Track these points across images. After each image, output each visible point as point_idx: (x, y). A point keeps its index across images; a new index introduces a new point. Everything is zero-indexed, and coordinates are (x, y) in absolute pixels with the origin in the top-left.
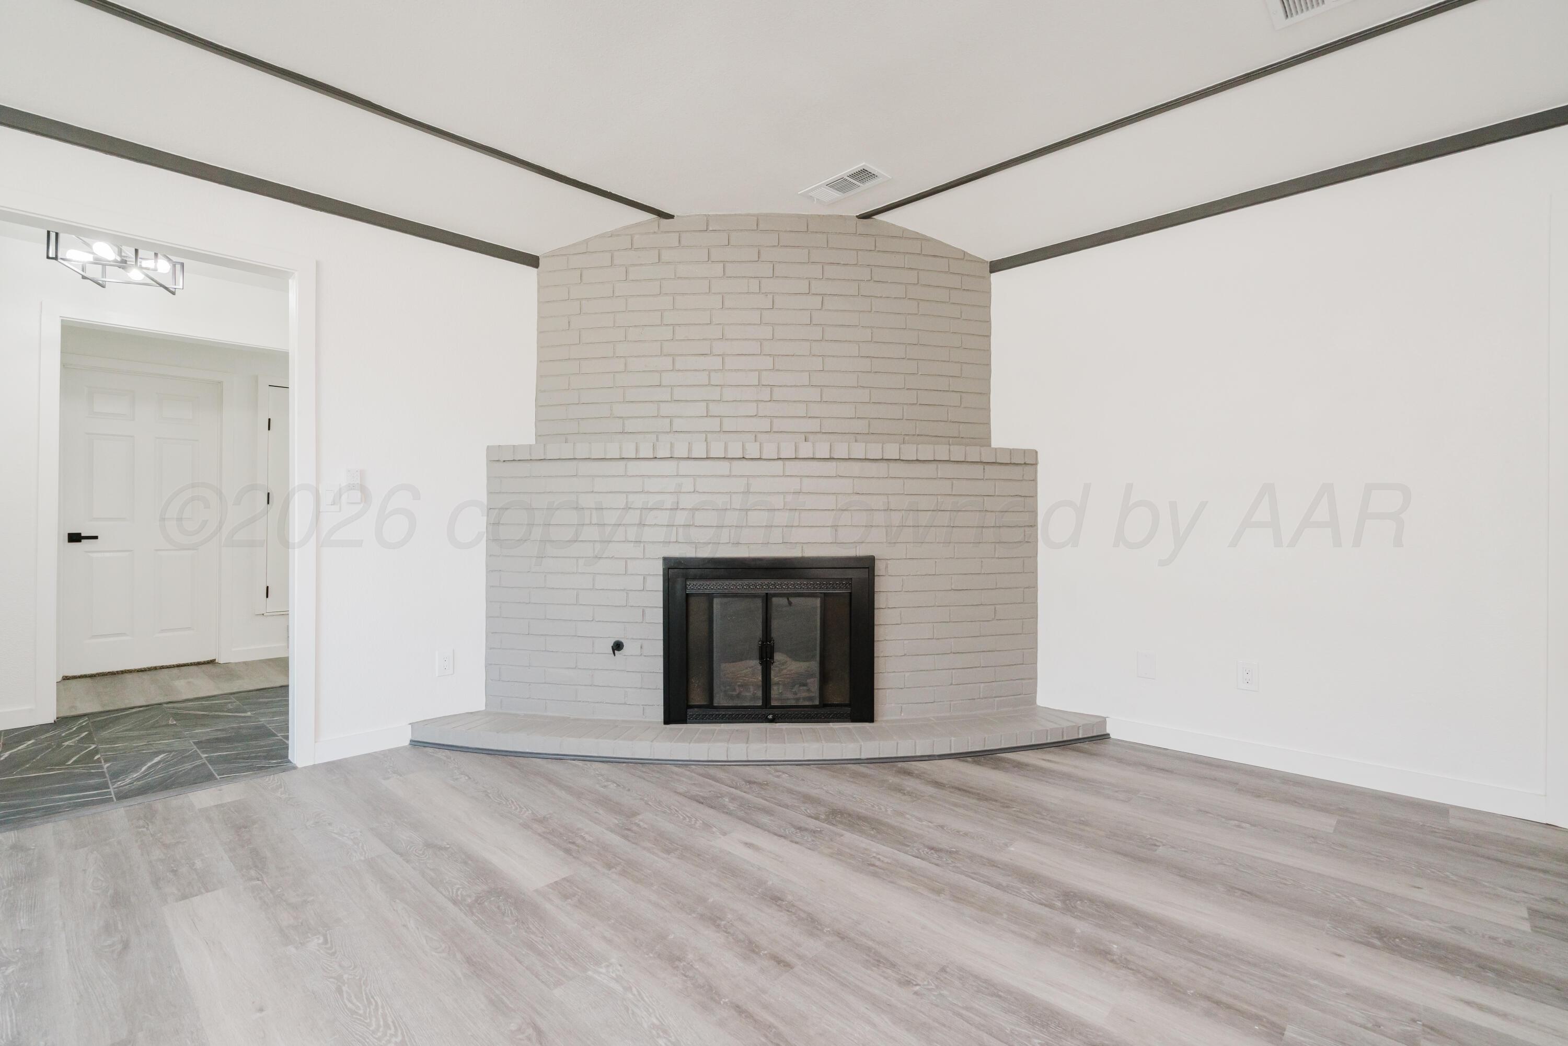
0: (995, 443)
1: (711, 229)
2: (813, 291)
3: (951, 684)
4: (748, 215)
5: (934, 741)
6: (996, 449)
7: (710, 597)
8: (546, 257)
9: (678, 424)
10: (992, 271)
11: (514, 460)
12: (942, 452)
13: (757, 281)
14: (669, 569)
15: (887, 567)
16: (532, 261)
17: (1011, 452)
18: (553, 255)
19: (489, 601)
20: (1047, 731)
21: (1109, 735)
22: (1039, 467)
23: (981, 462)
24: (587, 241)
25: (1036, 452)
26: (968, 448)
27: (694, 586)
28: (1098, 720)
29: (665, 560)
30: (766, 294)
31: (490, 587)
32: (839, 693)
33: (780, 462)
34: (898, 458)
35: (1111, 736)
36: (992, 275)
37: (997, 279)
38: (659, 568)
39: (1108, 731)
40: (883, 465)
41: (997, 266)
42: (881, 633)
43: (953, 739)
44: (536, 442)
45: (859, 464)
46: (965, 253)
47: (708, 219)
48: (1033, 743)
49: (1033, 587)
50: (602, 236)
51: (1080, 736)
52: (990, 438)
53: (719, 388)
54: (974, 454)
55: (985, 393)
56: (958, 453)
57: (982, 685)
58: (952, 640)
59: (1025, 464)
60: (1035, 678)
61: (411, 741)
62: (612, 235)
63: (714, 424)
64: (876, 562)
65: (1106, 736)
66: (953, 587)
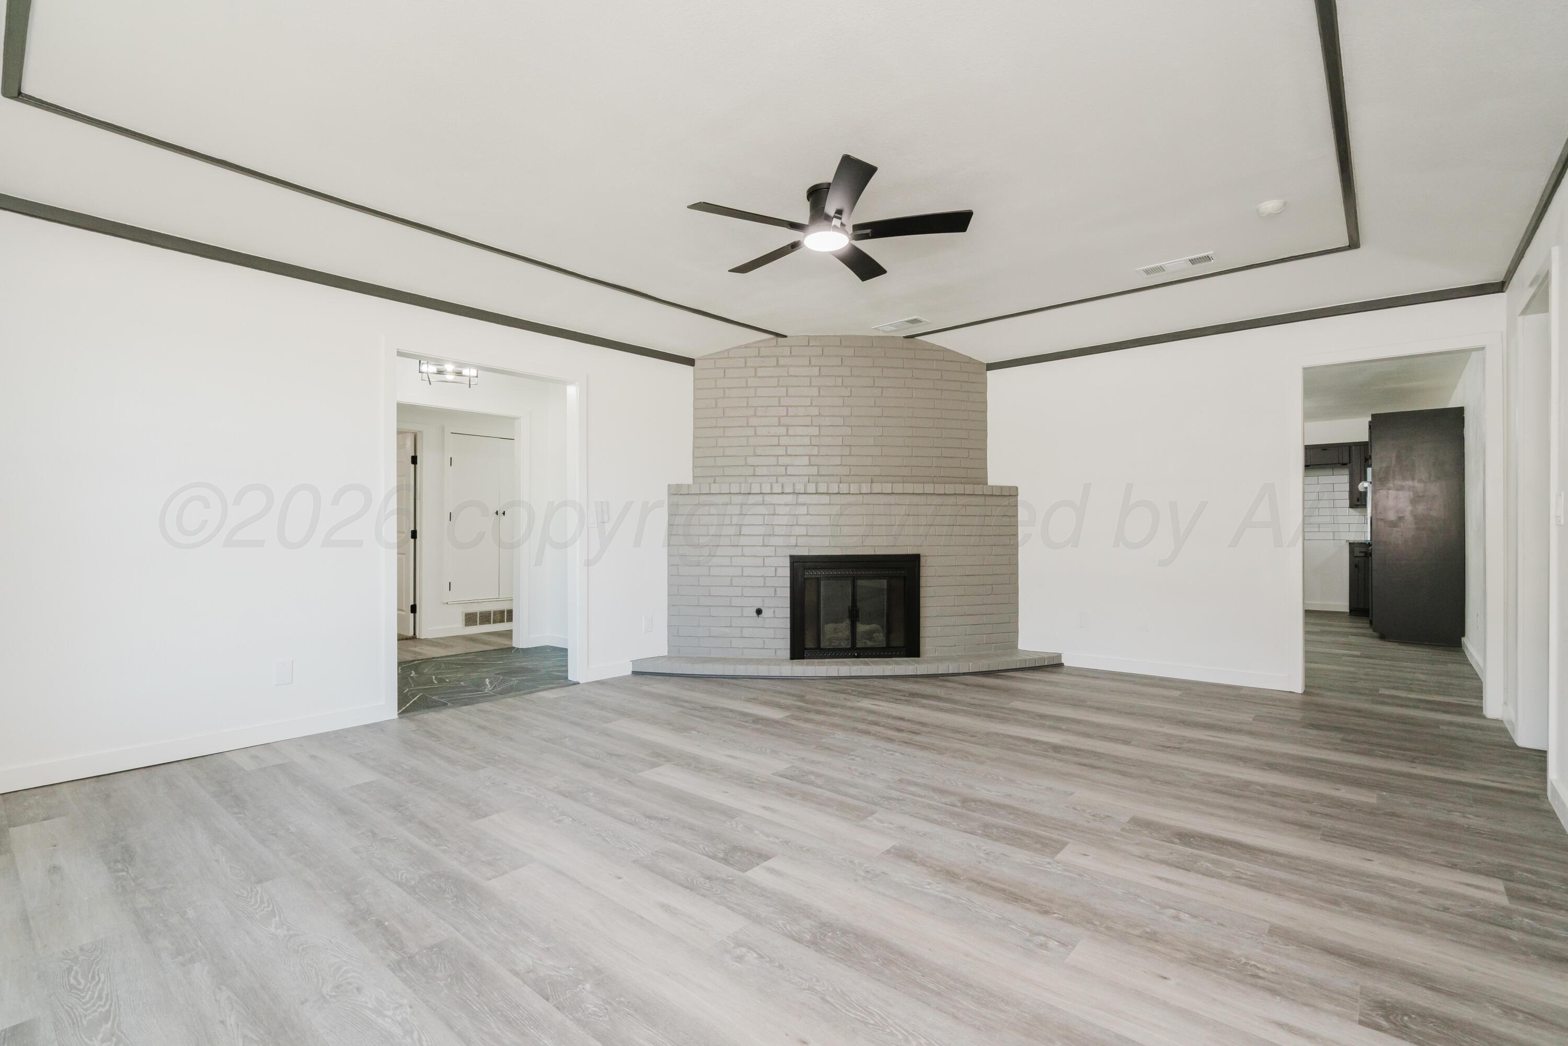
0: (991, 482)
1: (811, 345)
2: (876, 385)
3: (966, 635)
4: (835, 336)
5: (959, 665)
6: (992, 486)
7: (818, 580)
8: (699, 359)
9: (791, 470)
10: (987, 370)
11: (688, 494)
12: (959, 489)
13: (841, 379)
14: (793, 562)
15: (926, 561)
16: (690, 362)
17: (1001, 488)
18: (705, 358)
19: (669, 585)
20: (1026, 660)
21: (1063, 664)
22: (1018, 497)
23: (983, 495)
24: (728, 351)
25: (1017, 488)
26: (975, 486)
27: (808, 574)
28: (1055, 655)
29: (792, 557)
30: (846, 387)
31: (670, 575)
32: (898, 640)
33: (861, 496)
34: (933, 492)
35: (1065, 664)
36: (988, 372)
37: (990, 374)
38: (787, 563)
39: (1063, 662)
40: (923, 497)
41: (991, 367)
42: (924, 602)
43: (971, 664)
44: (694, 483)
45: (909, 496)
46: (970, 358)
47: (809, 338)
48: (1018, 667)
49: (1015, 574)
50: (739, 347)
51: (1046, 664)
52: (987, 478)
53: (817, 447)
54: (979, 489)
55: (984, 450)
56: (969, 489)
57: (985, 635)
58: (966, 607)
59: (1010, 495)
60: (1017, 632)
61: (633, 672)
62: (746, 346)
63: (814, 470)
64: (921, 558)
65: (1061, 665)
66: (967, 574)
